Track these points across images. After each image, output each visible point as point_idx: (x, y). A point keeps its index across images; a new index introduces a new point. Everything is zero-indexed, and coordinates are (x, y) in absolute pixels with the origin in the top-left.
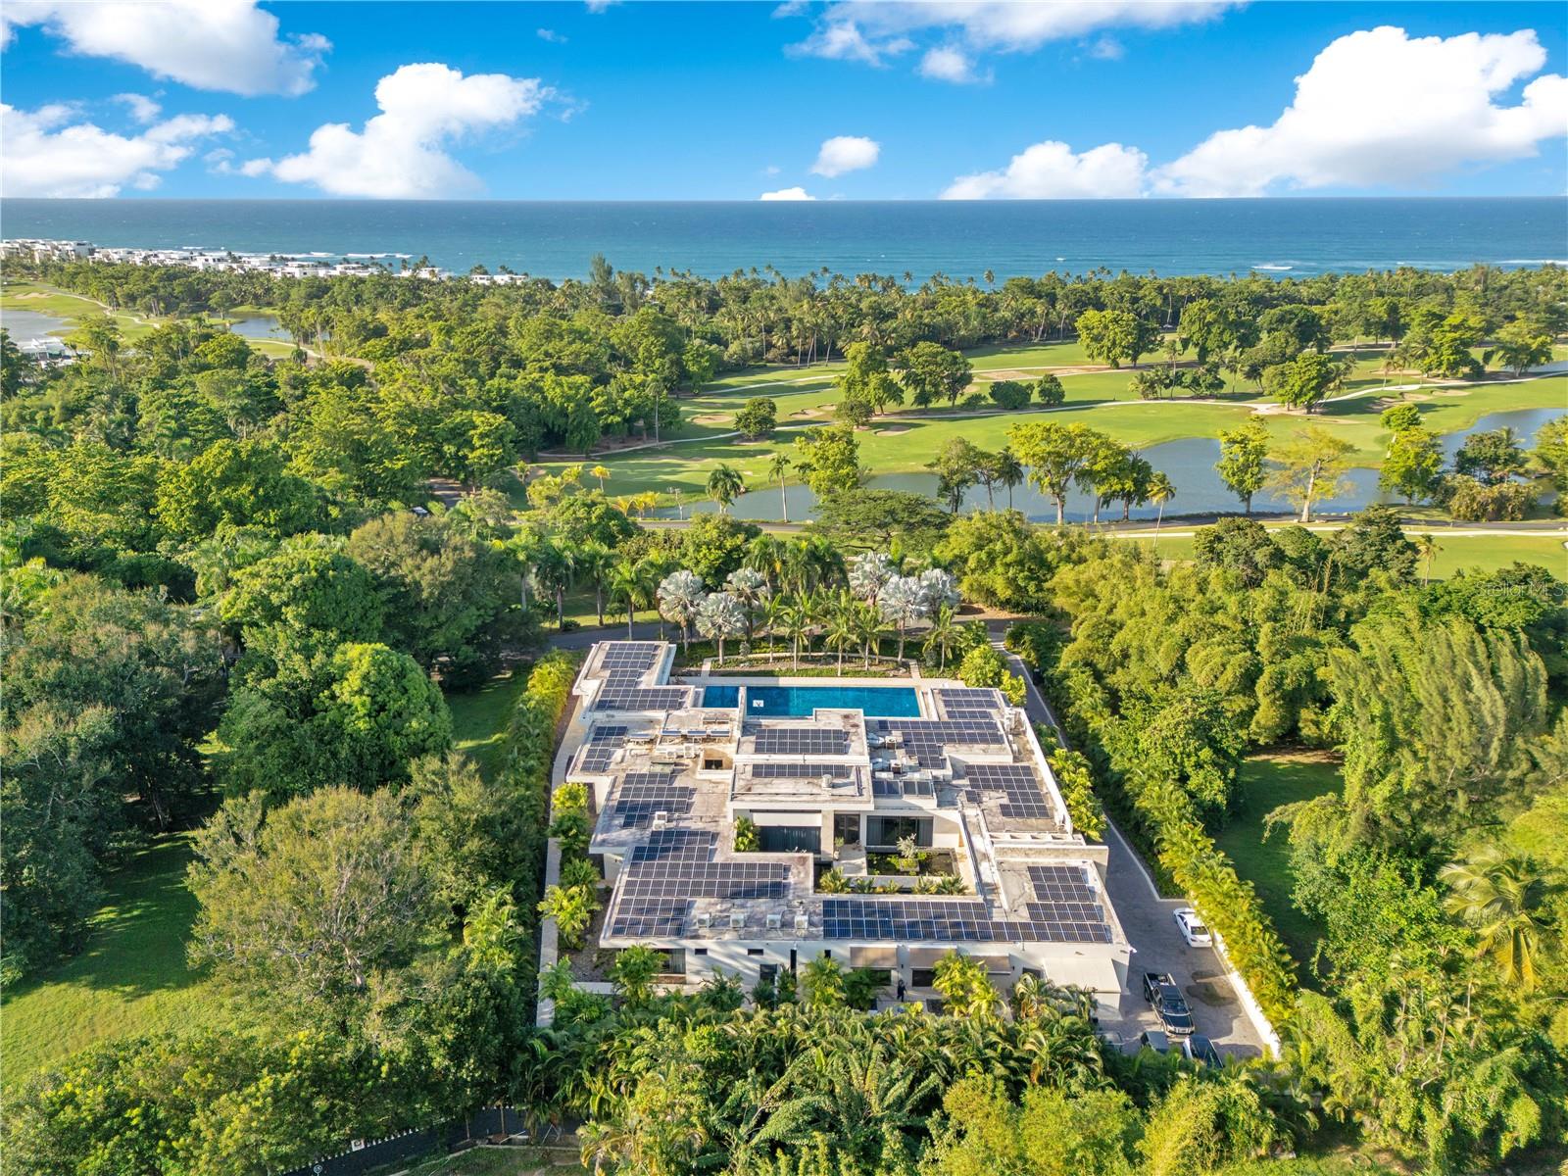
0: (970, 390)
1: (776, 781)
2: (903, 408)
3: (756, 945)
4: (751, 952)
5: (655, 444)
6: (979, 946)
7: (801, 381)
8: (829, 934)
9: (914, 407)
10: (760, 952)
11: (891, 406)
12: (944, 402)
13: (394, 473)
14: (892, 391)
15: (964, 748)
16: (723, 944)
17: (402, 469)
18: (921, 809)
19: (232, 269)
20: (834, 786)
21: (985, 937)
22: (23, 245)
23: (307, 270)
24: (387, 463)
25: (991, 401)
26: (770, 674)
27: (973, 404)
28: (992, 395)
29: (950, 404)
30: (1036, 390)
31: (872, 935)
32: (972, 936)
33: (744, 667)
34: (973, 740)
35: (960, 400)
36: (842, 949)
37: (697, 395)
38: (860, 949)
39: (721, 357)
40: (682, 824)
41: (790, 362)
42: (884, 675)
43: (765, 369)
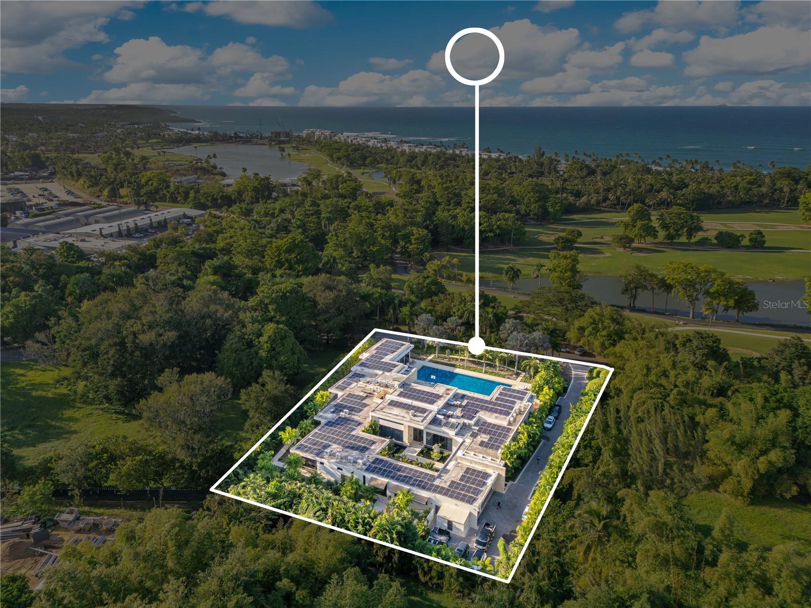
0: (700, 235)
1: (395, 408)
2: (656, 241)
3: (341, 466)
4: (338, 468)
5: (511, 247)
6: (419, 490)
7: (615, 220)
8: (367, 470)
9: (665, 241)
10: (341, 469)
11: (649, 239)
12: (683, 239)
13: (374, 253)
14: (650, 231)
15: (488, 414)
16: (329, 463)
17: (377, 251)
18: (448, 434)
19: (382, 146)
20: (415, 416)
21: (424, 488)
22: (312, 132)
23: (412, 148)
24: (371, 248)
25: (715, 241)
26: (454, 366)
27: (704, 244)
28: (716, 238)
29: (687, 241)
30: (748, 238)
31: (382, 475)
32: (419, 486)
33: (446, 361)
34: (496, 411)
35: (693, 240)
36: (369, 476)
37: (552, 224)
38: (376, 479)
39: (575, 204)
40: (353, 417)
41: (615, 208)
42: (504, 377)
43: (600, 211)
